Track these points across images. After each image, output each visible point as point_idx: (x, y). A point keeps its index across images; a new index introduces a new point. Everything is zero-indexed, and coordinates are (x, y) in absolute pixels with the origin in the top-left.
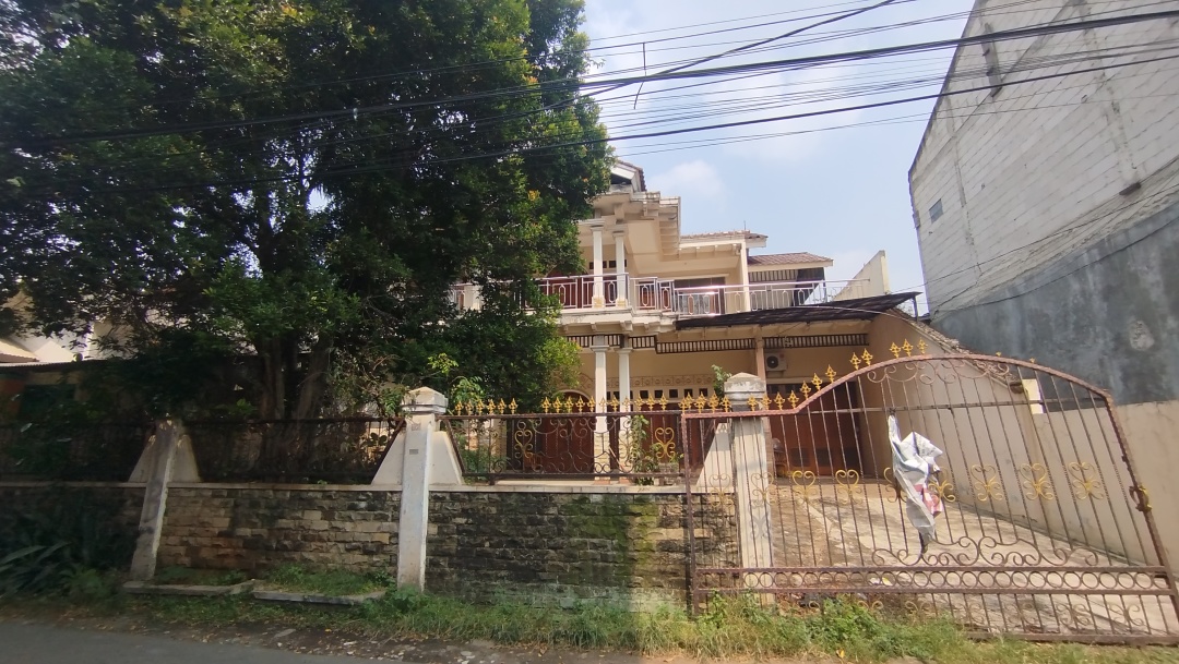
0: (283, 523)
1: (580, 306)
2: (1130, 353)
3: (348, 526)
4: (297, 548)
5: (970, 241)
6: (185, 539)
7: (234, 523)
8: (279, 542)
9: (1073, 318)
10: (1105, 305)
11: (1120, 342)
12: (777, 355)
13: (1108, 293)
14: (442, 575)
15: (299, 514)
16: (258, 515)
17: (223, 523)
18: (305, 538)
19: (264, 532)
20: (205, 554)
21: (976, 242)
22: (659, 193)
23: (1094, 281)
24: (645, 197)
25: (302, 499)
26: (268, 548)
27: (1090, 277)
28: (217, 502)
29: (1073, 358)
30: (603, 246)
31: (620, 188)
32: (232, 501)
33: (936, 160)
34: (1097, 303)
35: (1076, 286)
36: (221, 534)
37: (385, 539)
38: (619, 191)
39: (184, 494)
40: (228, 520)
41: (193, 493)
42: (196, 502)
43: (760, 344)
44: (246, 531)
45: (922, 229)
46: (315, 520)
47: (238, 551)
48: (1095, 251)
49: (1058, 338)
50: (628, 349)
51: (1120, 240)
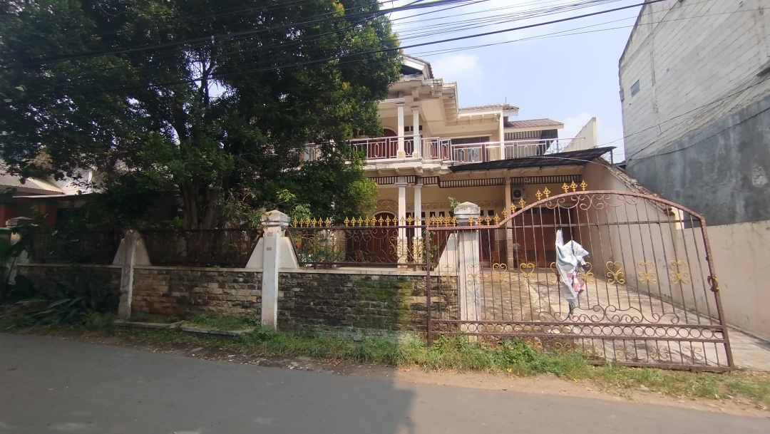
0: (197, 289)
1: (388, 157)
2: (751, 188)
3: (233, 292)
4: (206, 304)
5: (656, 110)
6: (145, 297)
7: (171, 289)
8: (195, 300)
9: (717, 164)
10: (739, 155)
11: (746, 180)
12: (521, 189)
13: (742, 147)
14: (286, 321)
15: (206, 285)
16: (183, 285)
17: (164, 289)
18: (209, 298)
19: (187, 294)
20: (157, 306)
21: (660, 111)
22: (441, 80)
23: (734, 138)
24: (432, 82)
25: (207, 276)
26: (190, 303)
27: (732, 135)
28: (160, 277)
29: (714, 192)
30: (405, 117)
31: (415, 76)
32: (169, 276)
33: (638, 51)
34: (735, 154)
35: (722, 142)
36: (164, 295)
37: (254, 299)
38: (414, 79)
39: (142, 272)
40: (167, 287)
41: (147, 272)
42: (149, 277)
43: (508, 182)
44: (177, 294)
45: (625, 101)
46: (215, 288)
47: (174, 305)
48: (737, 117)
49: (706, 178)
50: (420, 185)
51: (754, 109)
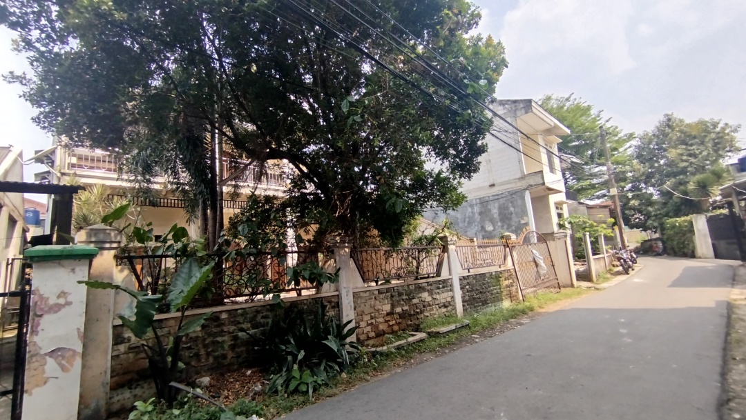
0: (415, 301)
2: (486, 231)
3: (438, 297)
4: (422, 312)
6: (369, 322)
7: (393, 306)
8: (414, 311)
9: (467, 220)
10: (479, 217)
11: (483, 228)
13: (480, 214)
15: (420, 295)
16: (403, 300)
17: (387, 308)
18: (424, 306)
19: (406, 308)
20: (381, 327)
23: (477, 209)
25: (420, 287)
26: (410, 315)
27: (475, 208)
28: (381, 296)
29: (466, 232)
32: (389, 294)
34: (477, 217)
35: (470, 210)
36: (388, 314)
37: (449, 299)
39: (362, 295)
40: (390, 305)
41: (368, 294)
42: (370, 299)
44: (399, 310)
46: (425, 295)
47: (398, 321)
48: (478, 200)
49: (461, 225)
51: (487, 199)
